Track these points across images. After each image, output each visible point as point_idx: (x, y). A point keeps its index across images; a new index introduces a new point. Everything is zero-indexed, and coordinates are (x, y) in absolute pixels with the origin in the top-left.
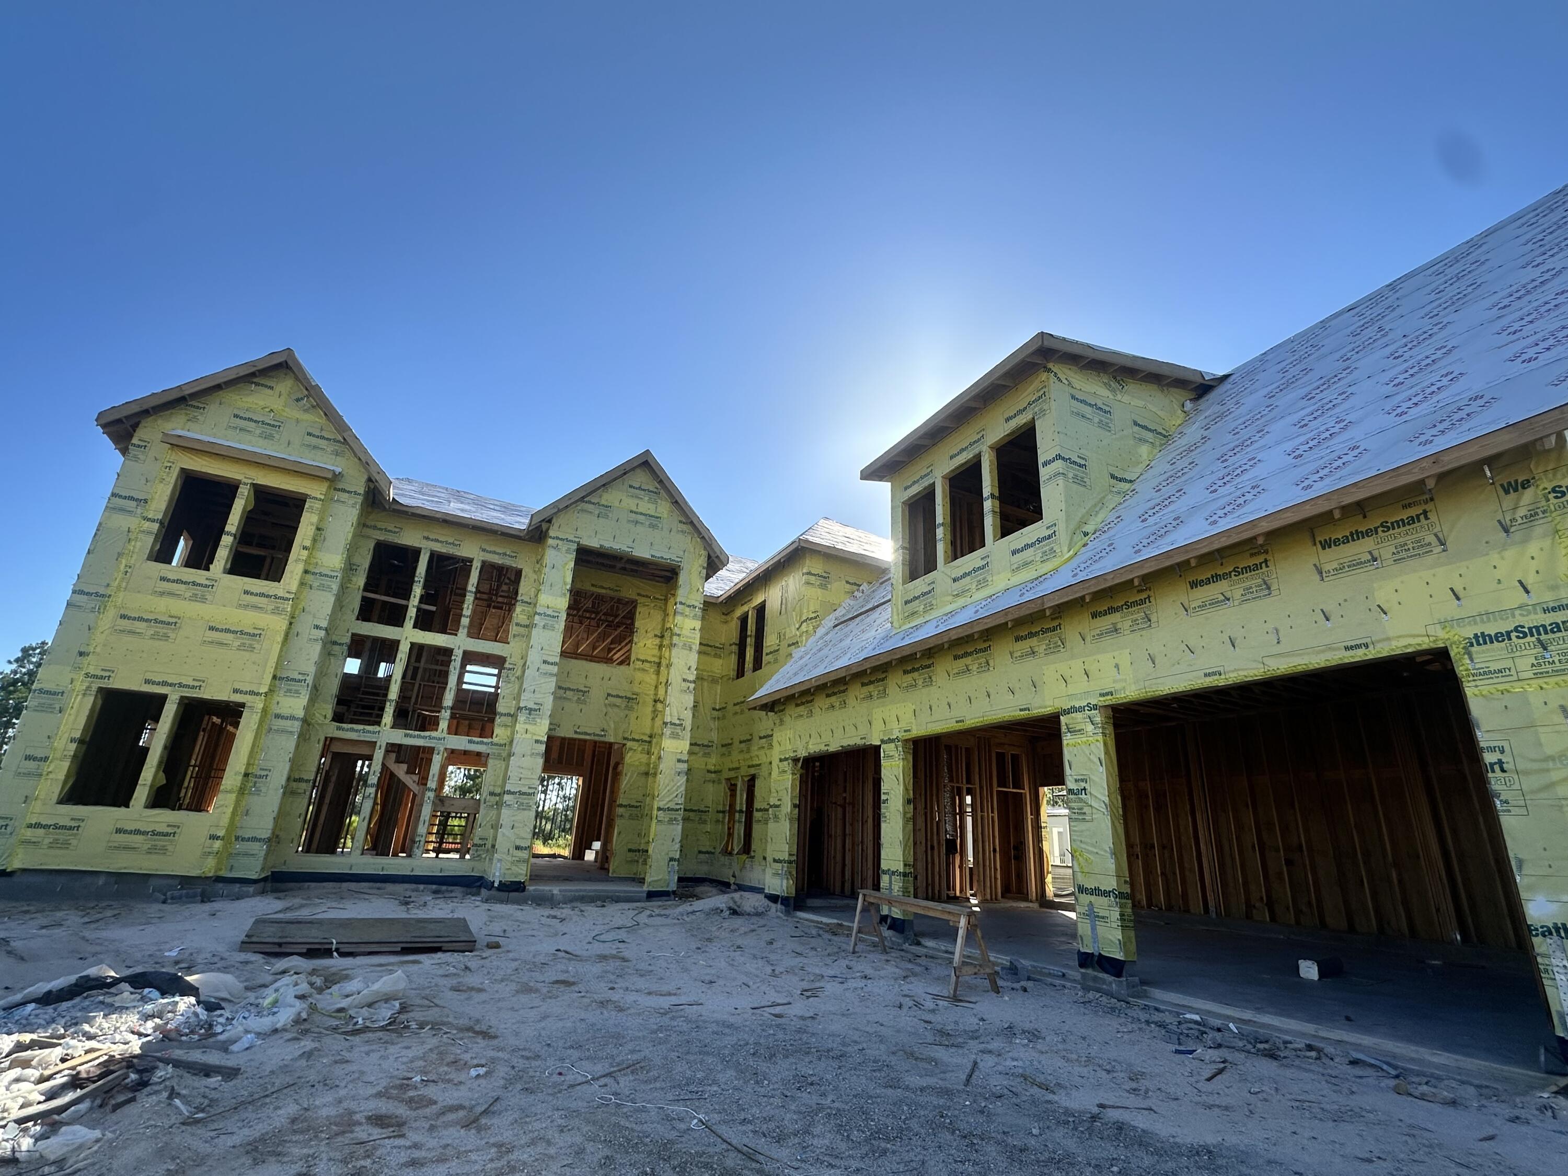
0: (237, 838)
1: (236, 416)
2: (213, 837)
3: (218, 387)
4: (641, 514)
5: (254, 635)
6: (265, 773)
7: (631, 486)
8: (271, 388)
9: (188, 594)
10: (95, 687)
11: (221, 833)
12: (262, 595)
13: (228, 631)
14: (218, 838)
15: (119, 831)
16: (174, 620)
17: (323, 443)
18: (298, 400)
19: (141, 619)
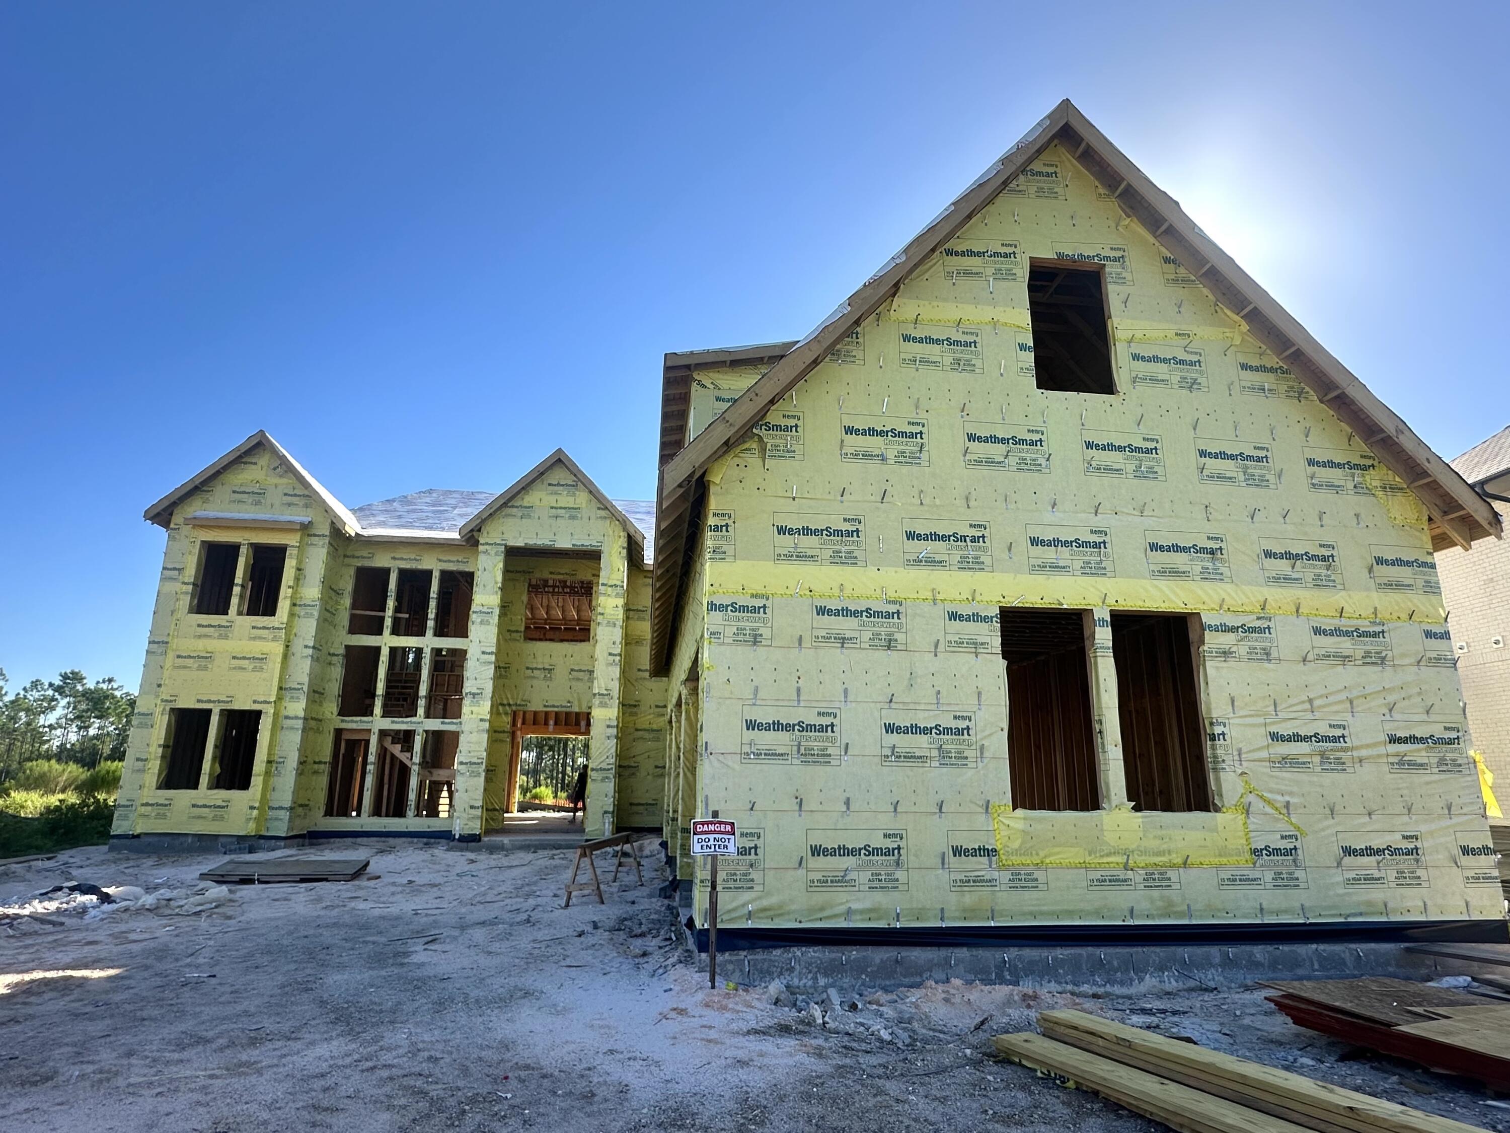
0: (269, 808)
1: (234, 492)
2: (252, 808)
3: (217, 474)
4: (561, 508)
5: (262, 659)
6: (282, 760)
7: (550, 485)
8: (255, 464)
9: (216, 635)
10: (168, 709)
11: (257, 805)
12: (264, 628)
13: (244, 658)
14: (254, 808)
15: (194, 806)
16: (209, 655)
17: (295, 500)
18: (275, 469)
19: (190, 657)
